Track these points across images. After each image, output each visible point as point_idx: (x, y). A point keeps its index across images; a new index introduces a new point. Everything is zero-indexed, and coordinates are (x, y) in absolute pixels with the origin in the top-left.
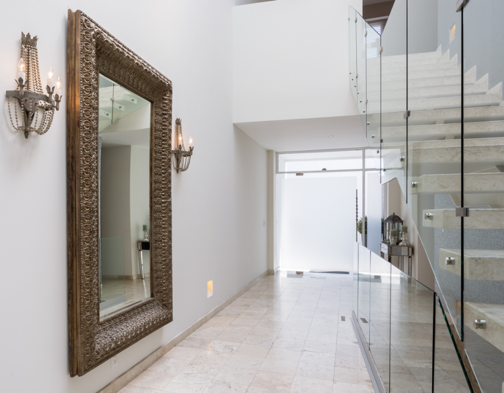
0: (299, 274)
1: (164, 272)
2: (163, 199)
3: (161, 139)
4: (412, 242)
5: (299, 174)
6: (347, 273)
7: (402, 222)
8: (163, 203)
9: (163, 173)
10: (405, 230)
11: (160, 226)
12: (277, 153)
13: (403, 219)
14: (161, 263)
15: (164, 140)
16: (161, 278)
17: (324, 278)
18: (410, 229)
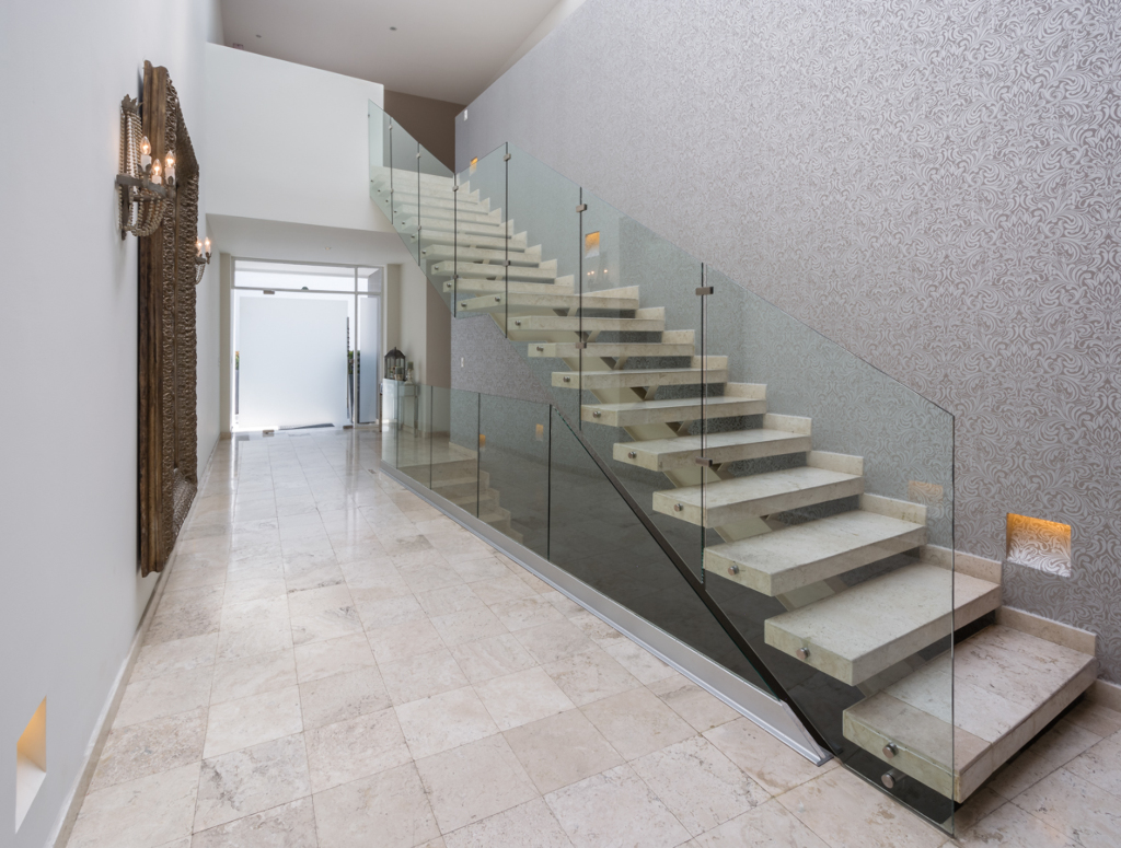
0: (267, 433)
1: (189, 430)
2: (187, 325)
3: (184, 239)
4: (417, 379)
5: (269, 292)
6: (331, 425)
7: (404, 357)
8: (187, 331)
9: (187, 289)
10: (411, 366)
11: (183, 366)
12: (234, 259)
13: (404, 353)
14: (184, 418)
15: (188, 242)
16: (185, 439)
17: (308, 434)
18: (416, 366)
